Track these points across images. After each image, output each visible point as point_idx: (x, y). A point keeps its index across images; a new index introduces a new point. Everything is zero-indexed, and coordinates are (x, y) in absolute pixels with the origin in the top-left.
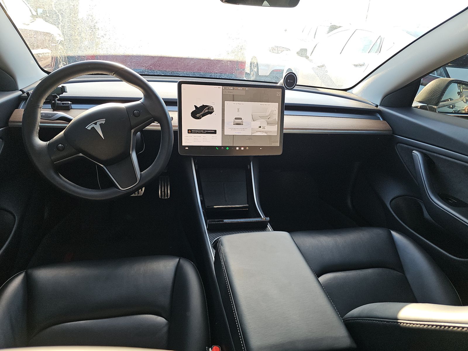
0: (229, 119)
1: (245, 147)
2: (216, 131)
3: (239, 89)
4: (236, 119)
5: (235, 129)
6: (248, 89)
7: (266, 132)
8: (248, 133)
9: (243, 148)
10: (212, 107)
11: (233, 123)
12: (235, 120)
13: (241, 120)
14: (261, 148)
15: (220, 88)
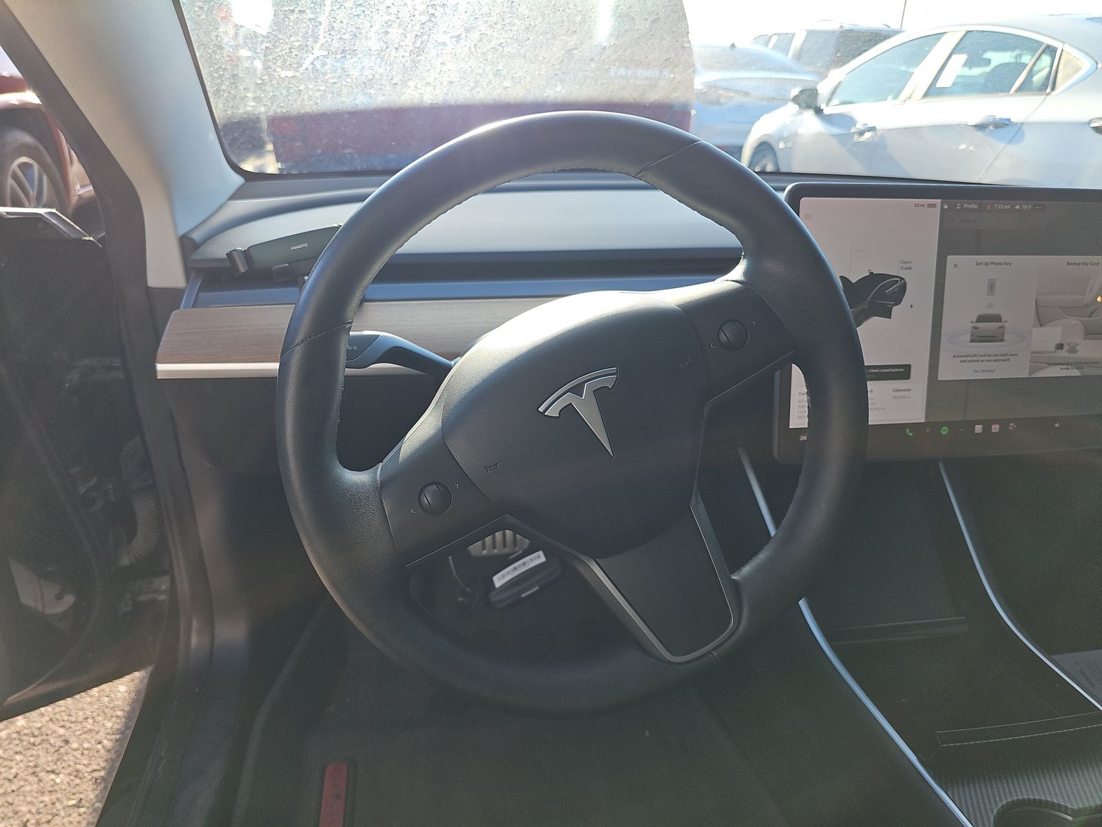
0: (958, 321)
1: (1003, 423)
2: (908, 367)
3: (1001, 207)
4: (981, 319)
5: (975, 359)
6: (1030, 207)
7: (1078, 365)
8: (1018, 369)
9: (998, 426)
10: (902, 279)
11: (968, 338)
12: (980, 325)
13: (996, 325)
14: (1057, 425)
15: (934, 206)
